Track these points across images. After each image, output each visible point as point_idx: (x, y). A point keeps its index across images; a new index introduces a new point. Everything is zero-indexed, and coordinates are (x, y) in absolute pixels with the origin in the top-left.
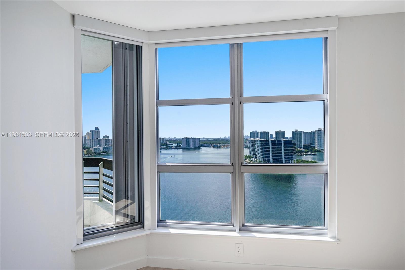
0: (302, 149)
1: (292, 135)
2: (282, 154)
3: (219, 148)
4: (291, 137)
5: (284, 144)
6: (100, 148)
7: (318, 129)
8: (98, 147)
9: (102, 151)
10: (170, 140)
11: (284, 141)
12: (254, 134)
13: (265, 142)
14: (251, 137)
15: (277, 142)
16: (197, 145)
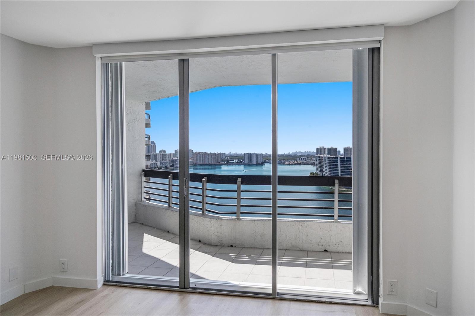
3: (283, 164)
6: (156, 163)
8: (154, 161)
9: (158, 167)
10: (230, 155)
13: (333, 159)
14: (317, 154)
15: (346, 159)
16: (260, 161)
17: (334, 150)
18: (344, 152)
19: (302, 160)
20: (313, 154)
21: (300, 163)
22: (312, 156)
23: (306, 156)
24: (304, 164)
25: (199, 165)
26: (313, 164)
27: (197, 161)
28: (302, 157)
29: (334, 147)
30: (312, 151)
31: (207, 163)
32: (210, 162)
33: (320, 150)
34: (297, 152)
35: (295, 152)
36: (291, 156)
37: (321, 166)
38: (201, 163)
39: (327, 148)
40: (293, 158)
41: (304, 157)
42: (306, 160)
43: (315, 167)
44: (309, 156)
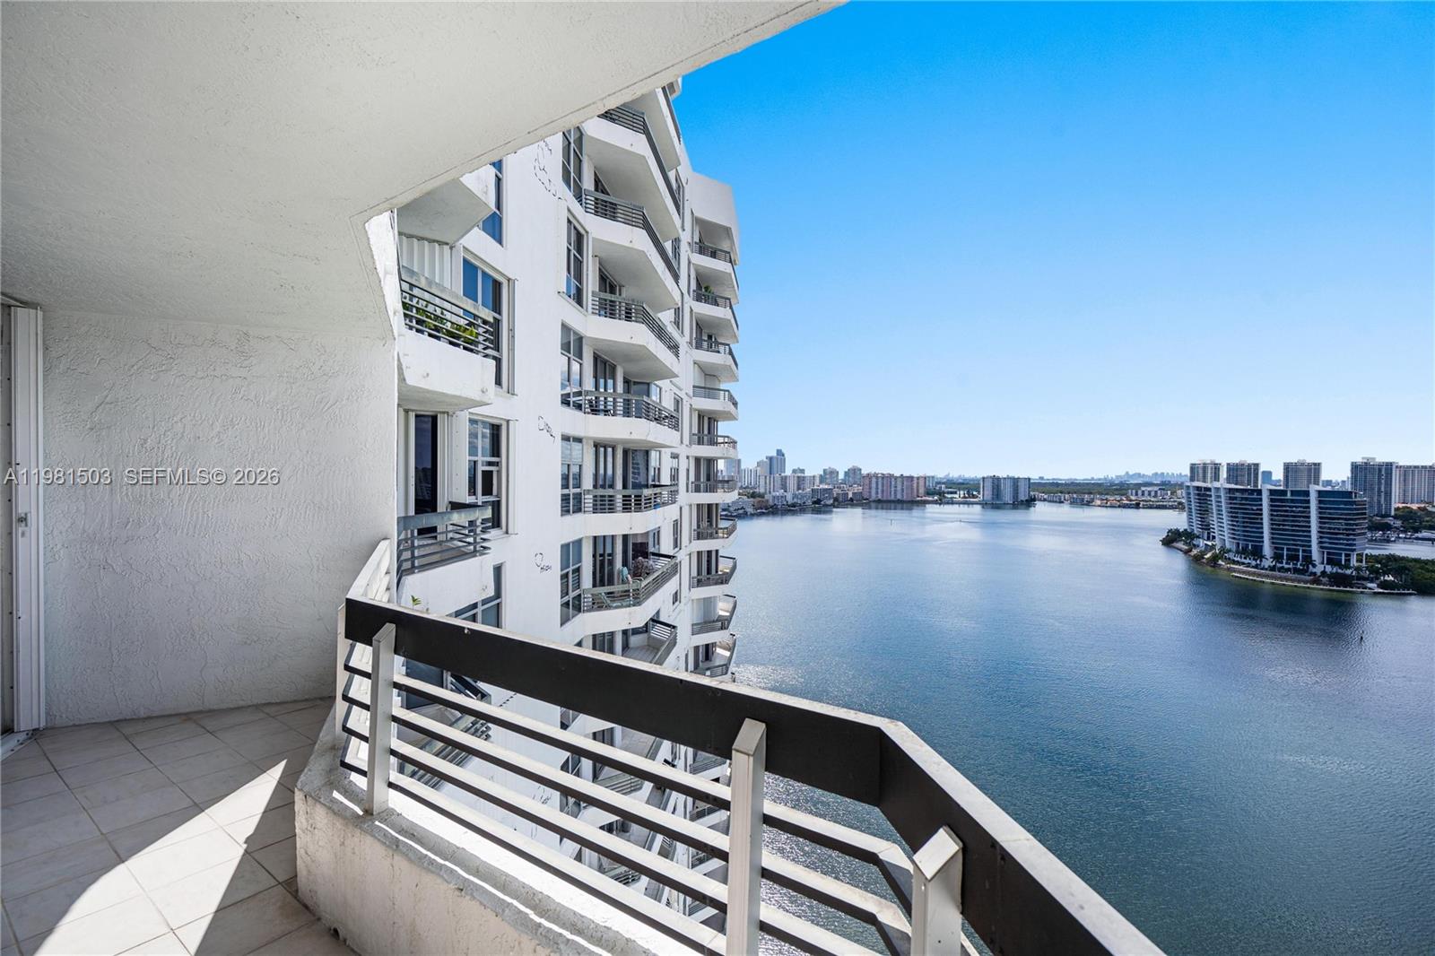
0: (1390, 521)
1: (1349, 475)
2: (1310, 532)
3: (1088, 505)
5: (1321, 502)
6: (786, 496)
8: (781, 492)
10: (948, 480)
11: (1321, 492)
12: (1205, 469)
13: (1245, 495)
14: (1192, 479)
15: (1292, 495)
16: (1022, 497)
17: (1249, 470)
18: (1286, 476)
19: (1143, 495)
22: (1176, 484)
23: (1157, 485)
24: (1151, 507)
25: (874, 501)
26: (1179, 507)
27: (870, 492)
28: (1143, 489)
29: (1252, 461)
30: (1176, 472)
31: (893, 498)
32: (899, 497)
33: (1201, 470)
34: (1131, 473)
35: (1122, 473)
36: (1112, 484)
37: (1204, 511)
38: (880, 497)
40: (1117, 490)
41: (1149, 489)
42: (1156, 496)
43: (1184, 515)
44: (1167, 485)
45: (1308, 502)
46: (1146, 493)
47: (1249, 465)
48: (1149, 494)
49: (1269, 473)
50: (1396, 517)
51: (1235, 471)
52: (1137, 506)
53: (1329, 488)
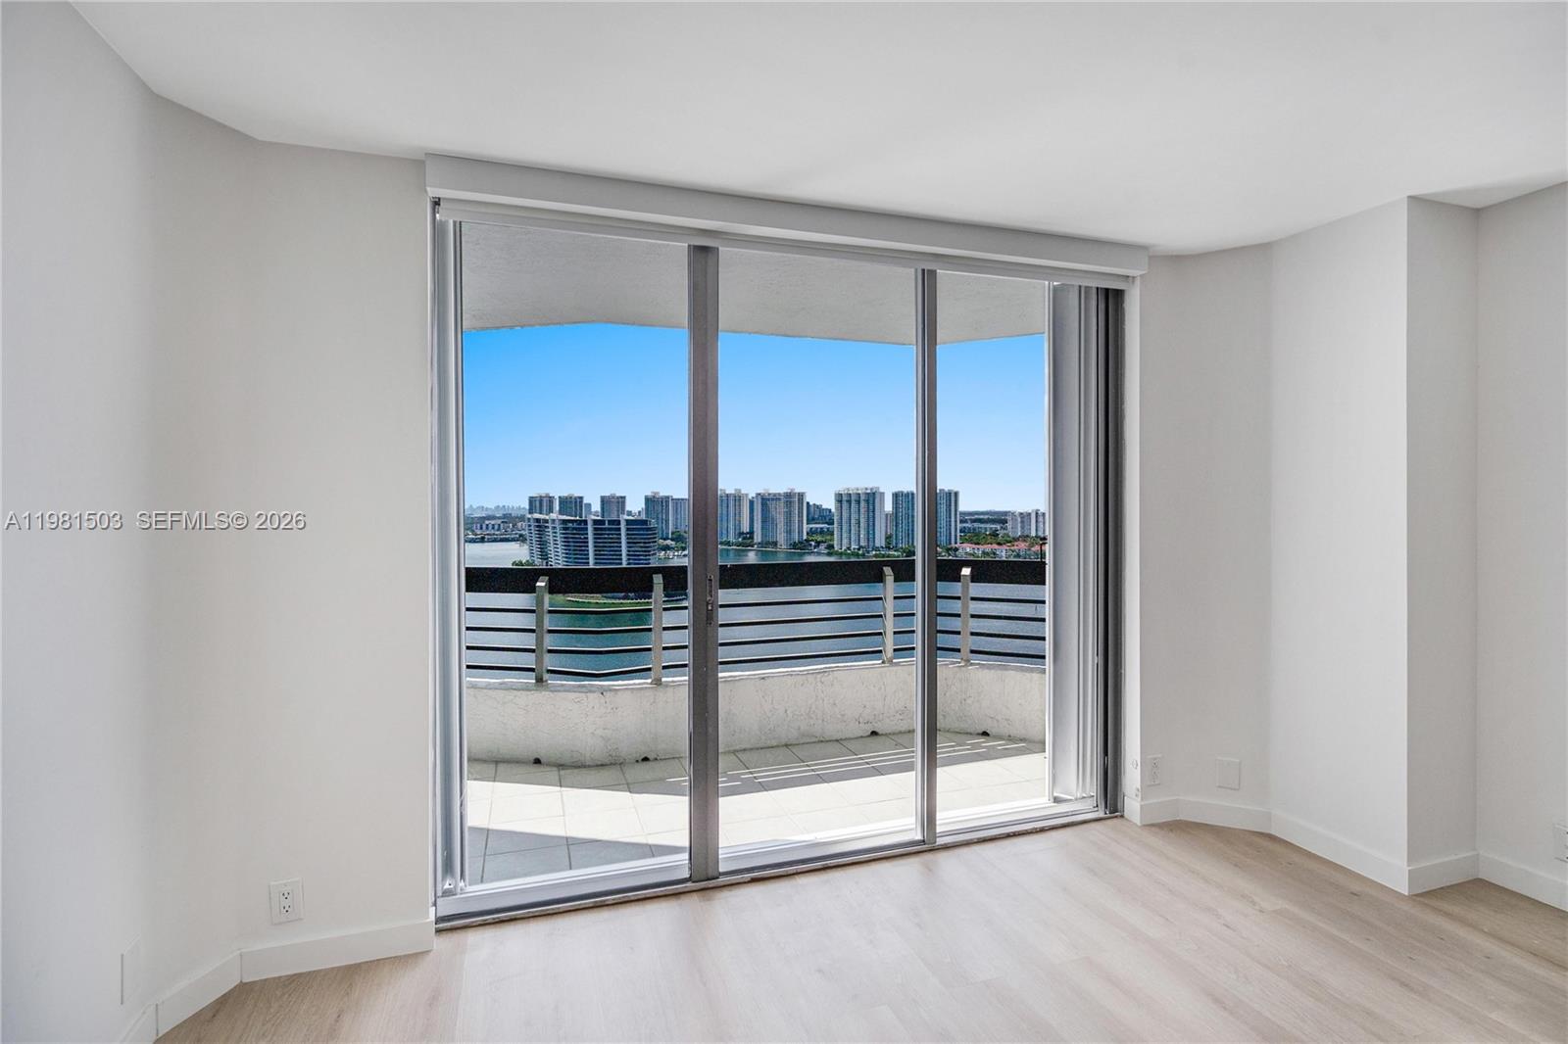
0: (669, 542)
1: (644, 506)
2: (621, 555)
4: (639, 512)
5: (628, 529)
7: (733, 492)
11: (627, 521)
12: (541, 501)
13: (575, 525)
14: (531, 511)
15: (609, 524)
17: (576, 502)
18: (603, 509)
19: (487, 528)
20: (520, 513)
21: (483, 538)
22: (517, 517)
23: (499, 518)
24: (495, 541)
26: (522, 539)
28: (487, 522)
29: (577, 494)
30: (516, 505)
33: (538, 503)
34: (475, 507)
37: (543, 545)
39: (557, 497)
41: (493, 522)
42: (499, 529)
43: (526, 547)
44: (508, 519)
45: (619, 529)
46: (490, 527)
47: (575, 498)
48: (493, 528)
49: (589, 505)
50: (672, 540)
51: (564, 501)
52: (482, 540)
53: (631, 518)
